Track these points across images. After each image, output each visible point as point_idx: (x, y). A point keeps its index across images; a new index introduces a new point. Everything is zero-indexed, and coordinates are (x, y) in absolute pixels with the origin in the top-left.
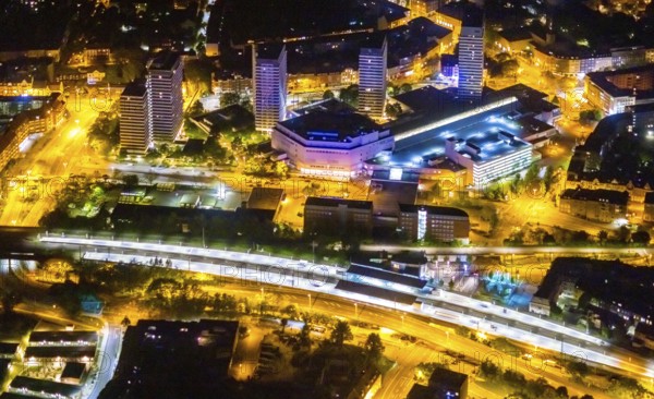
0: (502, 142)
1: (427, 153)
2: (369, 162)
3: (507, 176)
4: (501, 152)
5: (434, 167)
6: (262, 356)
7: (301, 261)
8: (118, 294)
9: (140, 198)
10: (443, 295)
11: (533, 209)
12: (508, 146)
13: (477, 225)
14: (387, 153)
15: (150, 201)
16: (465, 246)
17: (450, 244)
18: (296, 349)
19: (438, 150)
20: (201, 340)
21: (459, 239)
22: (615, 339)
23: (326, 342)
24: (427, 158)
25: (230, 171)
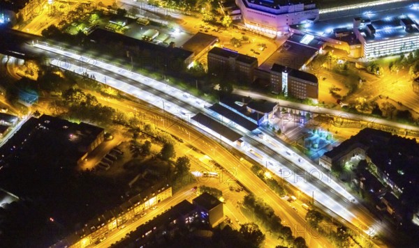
0: (401, 27)
1: (341, 27)
2: (293, 26)
3: (394, 55)
4: (394, 35)
5: (338, 39)
6: (107, 156)
7: (186, 94)
8: (53, 93)
9: (120, 27)
10: (266, 139)
11: (395, 85)
12: (404, 31)
13: (339, 90)
14: (311, 21)
15: (126, 30)
16: (313, 105)
17: (302, 101)
18: (135, 156)
19: (350, 26)
20: (73, 137)
21: (310, 99)
22: (366, 200)
23: (158, 156)
24: (337, 31)
25: (195, 16)
